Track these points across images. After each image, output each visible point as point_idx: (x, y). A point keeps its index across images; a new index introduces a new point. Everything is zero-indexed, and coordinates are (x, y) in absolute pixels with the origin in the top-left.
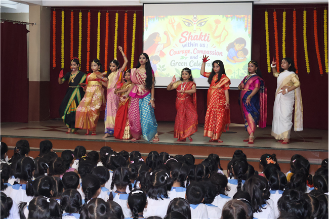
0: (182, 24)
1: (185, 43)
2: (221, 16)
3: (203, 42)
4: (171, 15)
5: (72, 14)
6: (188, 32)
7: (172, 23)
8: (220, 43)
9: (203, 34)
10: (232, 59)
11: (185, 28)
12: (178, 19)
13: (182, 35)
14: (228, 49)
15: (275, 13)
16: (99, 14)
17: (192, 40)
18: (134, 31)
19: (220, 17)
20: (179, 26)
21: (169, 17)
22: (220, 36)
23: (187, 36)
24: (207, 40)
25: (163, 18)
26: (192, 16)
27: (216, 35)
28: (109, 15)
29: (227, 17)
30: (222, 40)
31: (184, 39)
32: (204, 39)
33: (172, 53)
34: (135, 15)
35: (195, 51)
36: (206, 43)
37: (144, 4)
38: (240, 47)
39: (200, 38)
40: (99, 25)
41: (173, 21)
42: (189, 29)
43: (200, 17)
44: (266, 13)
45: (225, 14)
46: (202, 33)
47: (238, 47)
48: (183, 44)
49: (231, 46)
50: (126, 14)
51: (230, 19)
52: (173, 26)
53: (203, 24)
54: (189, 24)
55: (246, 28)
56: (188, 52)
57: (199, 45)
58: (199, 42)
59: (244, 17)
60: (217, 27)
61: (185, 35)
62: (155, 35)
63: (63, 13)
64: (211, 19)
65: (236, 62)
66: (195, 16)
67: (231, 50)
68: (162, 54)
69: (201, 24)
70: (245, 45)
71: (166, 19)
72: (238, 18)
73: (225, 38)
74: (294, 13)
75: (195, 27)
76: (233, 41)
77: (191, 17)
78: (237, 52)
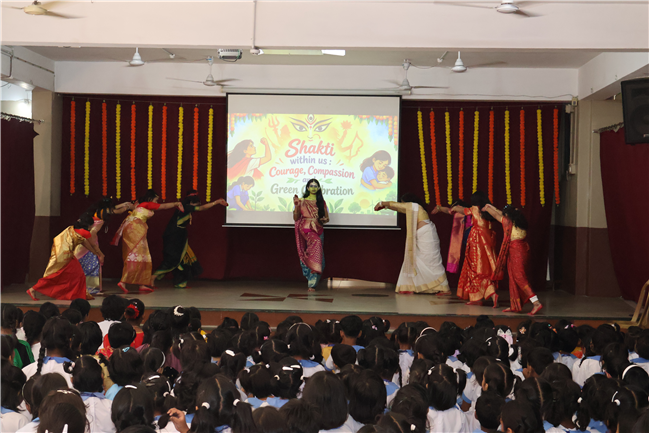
0: (290, 127)
1: (295, 158)
2: (352, 116)
3: (324, 157)
4: (272, 113)
5: (104, 106)
6: (299, 141)
7: (274, 126)
8: (350, 158)
9: (324, 144)
10: (370, 183)
11: (294, 134)
12: (284, 119)
13: (290, 145)
14: (363, 167)
15: (432, 114)
16: (151, 108)
17: (305, 152)
18: (210, 136)
19: (350, 118)
20: (285, 130)
21: (269, 116)
22: (350, 147)
23: (299, 147)
24: (331, 153)
25: (260, 117)
26: (306, 116)
27: (343, 146)
28: (167, 111)
29: (361, 119)
30: (353, 152)
31: (293, 151)
32: (326, 152)
33: (274, 172)
34: (211, 111)
35: (312, 171)
36: (329, 157)
37: (227, 94)
38: (381, 166)
39: (319, 150)
40: (150, 126)
41: (276, 123)
42: (301, 136)
43: (318, 118)
44: (419, 114)
45: (357, 113)
46: (321, 142)
47: (378, 165)
48: (292, 159)
49: (367, 164)
50: (196, 110)
51: (365, 122)
52: (276, 131)
53: (323, 128)
54: (301, 128)
55: (391, 136)
56: (300, 171)
57: (317, 161)
58: (317, 156)
59: (387, 119)
60: (345, 133)
61: (294, 144)
62: (245, 144)
63: (88, 104)
64: (337, 120)
65: (375, 188)
66: (311, 115)
67: (368, 169)
68: (258, 174)
69: (320, 128)
70: (390, 162)
71: (264, 118)
72: (378, 120)
73: (358, 150)
74: (461, 114)
75: (311, 132)
76: (370, 156)
77: (304, 117)
78: (377, 173)
